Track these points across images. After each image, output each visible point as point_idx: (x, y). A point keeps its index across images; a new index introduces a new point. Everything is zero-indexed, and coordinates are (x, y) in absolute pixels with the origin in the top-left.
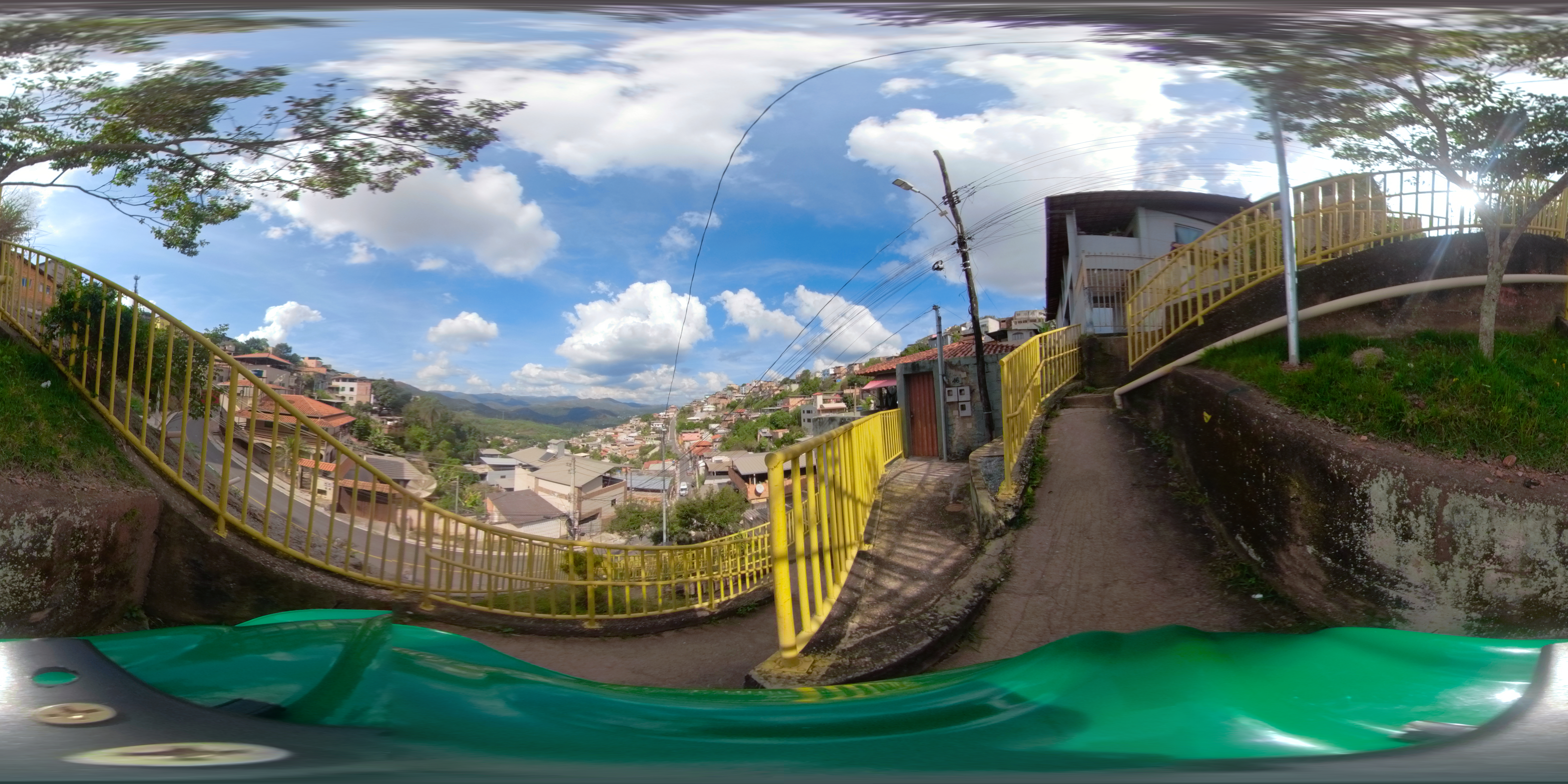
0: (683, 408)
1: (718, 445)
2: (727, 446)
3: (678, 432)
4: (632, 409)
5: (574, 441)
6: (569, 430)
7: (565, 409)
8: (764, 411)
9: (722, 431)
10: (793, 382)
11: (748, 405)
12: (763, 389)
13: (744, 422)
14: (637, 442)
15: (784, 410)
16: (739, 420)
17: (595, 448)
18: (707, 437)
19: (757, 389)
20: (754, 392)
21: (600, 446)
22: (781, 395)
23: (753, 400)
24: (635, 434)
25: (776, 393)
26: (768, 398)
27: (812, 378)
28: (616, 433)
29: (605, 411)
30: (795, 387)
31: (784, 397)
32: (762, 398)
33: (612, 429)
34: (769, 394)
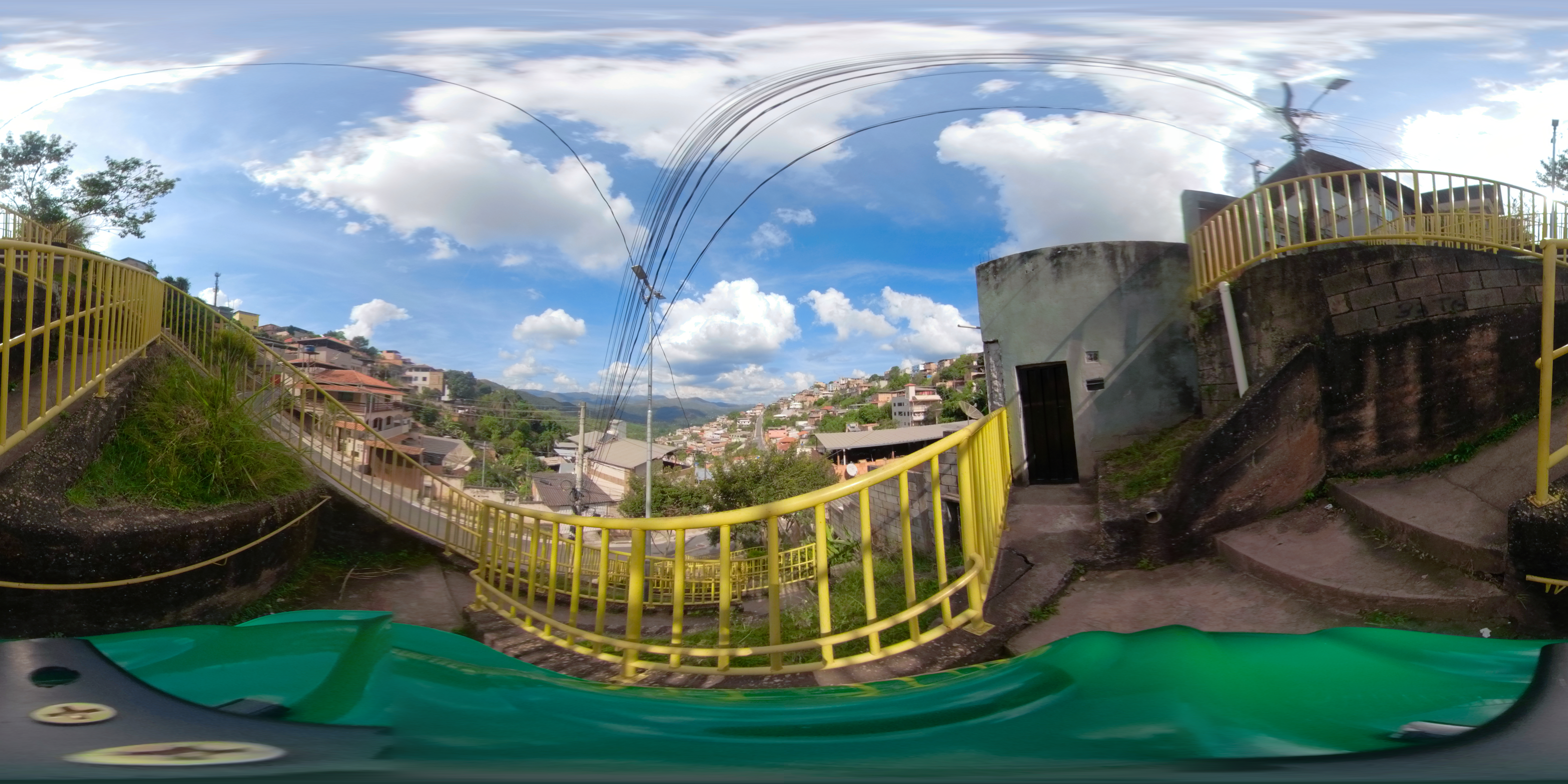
0: (769, 406)
3: (765, 429)
4: (719, 407)
5: (660, 440)
6: (656, 430)
7: (655, 408)
8: (851, 407)
9: (810, 428)
10: (882, 378)
11: (834, 402)
12: (851, 386)
13: (831, 417)
14: (724, 440)
15: (874, 406)
16: (827, 416)
17: (680, 445)
18: (794, 434)
19: (845, 386)
20: (841, 389)
21: (685, 443)
22: (869, 392)
23: (841, 397)
24: (721, 432)
25: (864, 389)
26: (856, 395)
27: (901, 375)
28: (703, 431)
29: (692, 411)
30: (884, 384)
31: (873, 392)
32: (850, 395)
33: (699, 428)
34: (857, 391)
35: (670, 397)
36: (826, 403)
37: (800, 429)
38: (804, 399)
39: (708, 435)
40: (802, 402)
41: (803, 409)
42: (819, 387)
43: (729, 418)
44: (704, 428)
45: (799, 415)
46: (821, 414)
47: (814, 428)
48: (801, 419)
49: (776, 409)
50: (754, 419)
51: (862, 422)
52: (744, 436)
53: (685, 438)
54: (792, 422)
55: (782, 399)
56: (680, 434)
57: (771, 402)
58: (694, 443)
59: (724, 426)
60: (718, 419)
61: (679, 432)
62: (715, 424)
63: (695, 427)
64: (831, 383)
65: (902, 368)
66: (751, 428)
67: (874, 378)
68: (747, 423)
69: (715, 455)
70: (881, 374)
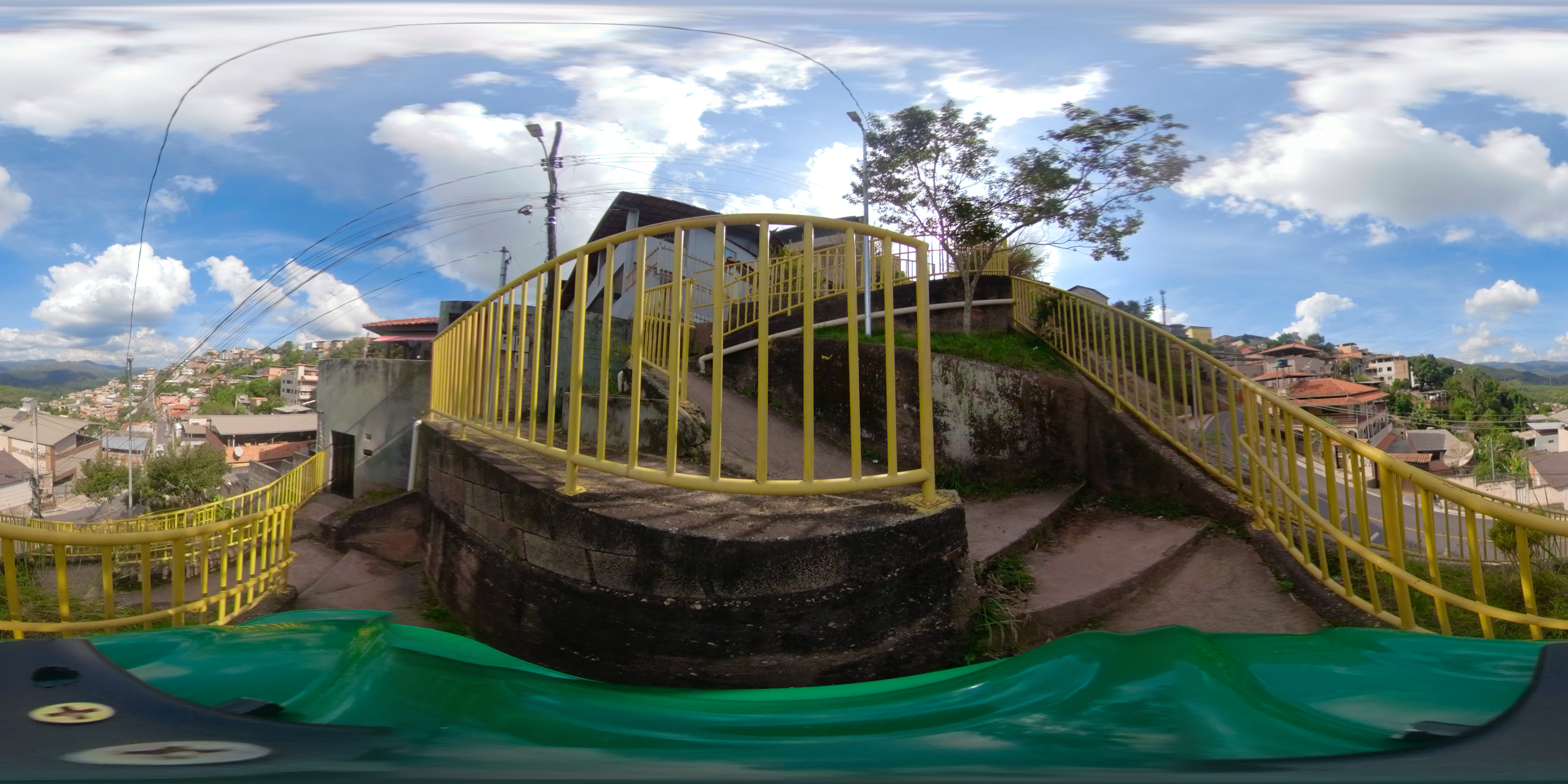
0: (161, 371)
1: (196, 409)
2: (204, 409)
3: (157, 394)
4: (111, 371)
5: (54, 404)
6: (49, 394)
7: (46, 372)
8: (242, 378)
9: (200, 395)
10: (275, 352)
11: (227, 371)
12: (244, 356)
13: (222, 387)
14: (115, 404)
15: (263, 379)
16: (218, 385)
17: (74, 410)
18: (185, 401)
19: (237, 357)
20: (234, 359)
21: (79, 408)
22: (261, 364)
23: (233, 366)
24: (114, 396)
25: (256, 361)
26: (248, 365)
27: (294, 350)
28: (95, 395)
29: (83, 374)
30: (276, 357)
31: (265, 365)
32: (242, 365)
33: (90, 391)
34: (249, 362)
35: (61, 360)
36: (218, 372)
37: (191, 396)
38: (196, 366)
39: (101, 399)
40: (194, 369)
41: (194, 375)
42: (211, 354)
43: (121, 382)
44: (97, 391)
45: (191, 382)
46: (212, 383)
47: (205, 396)
48: (193, 386)
49: (168, 374)
50: (145, 384)
51: (252, 394)
52: (136, 401)
53: (78, 402)
54: (183, 388)
55: (174, 365)
56: (73, 397)
57: (163, 366)
58: (88, 407)
59: (116, 391)
60: (110, 383)
61: (71, 396)
62: (107, 388)
63: (87, 391)
64: (224, 351)
65: (294, 343)
66: (143, 393)
67: (267, 350)
68: (139, 388)
69: (108, 419)
70: (274, 347)
